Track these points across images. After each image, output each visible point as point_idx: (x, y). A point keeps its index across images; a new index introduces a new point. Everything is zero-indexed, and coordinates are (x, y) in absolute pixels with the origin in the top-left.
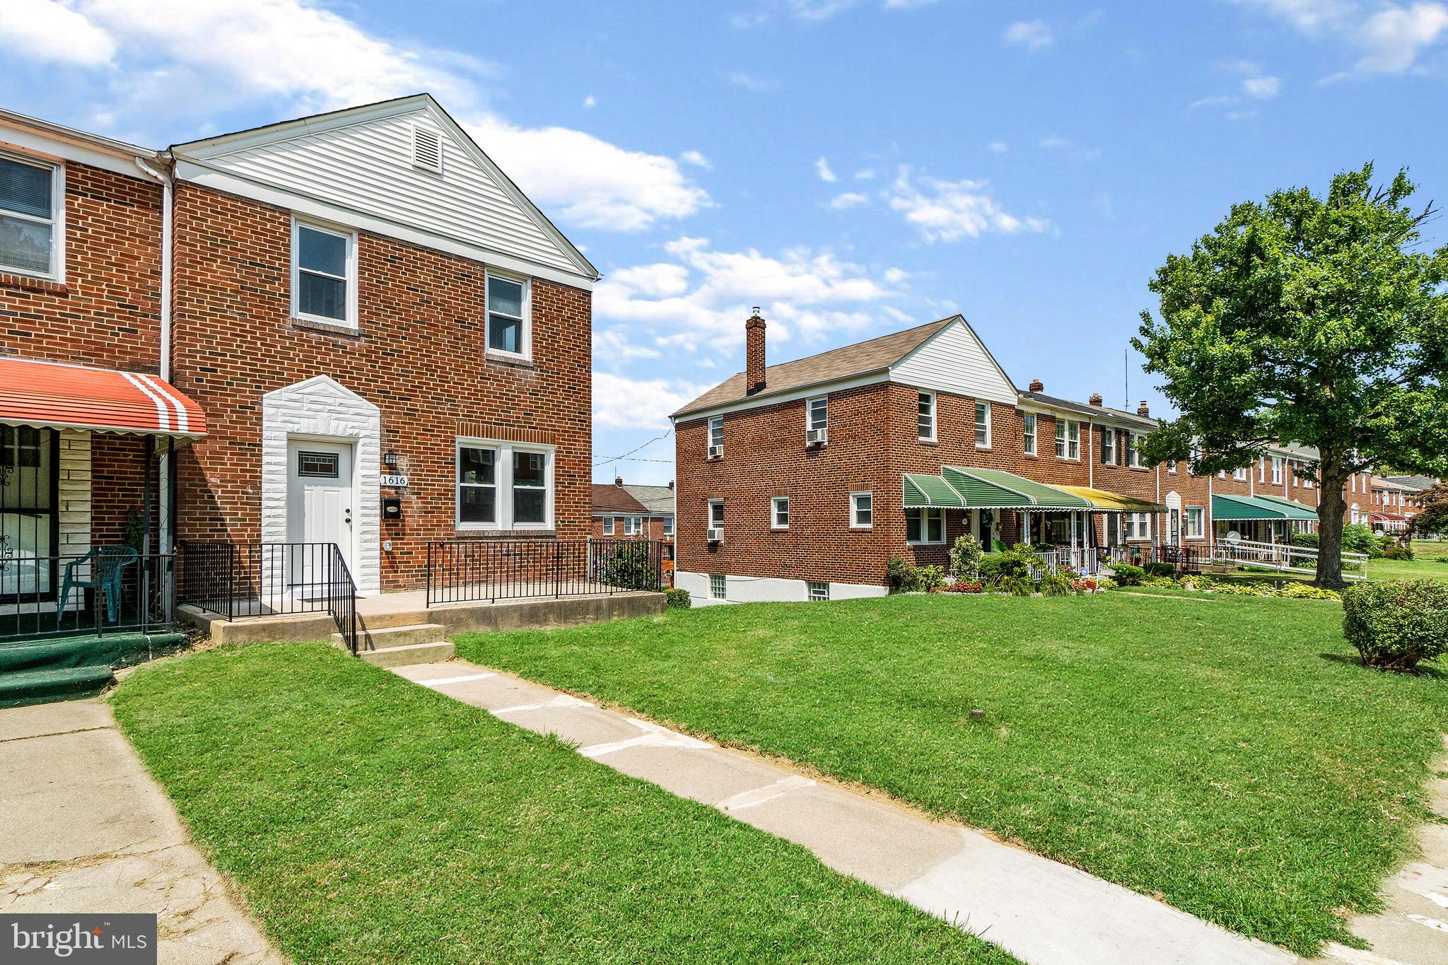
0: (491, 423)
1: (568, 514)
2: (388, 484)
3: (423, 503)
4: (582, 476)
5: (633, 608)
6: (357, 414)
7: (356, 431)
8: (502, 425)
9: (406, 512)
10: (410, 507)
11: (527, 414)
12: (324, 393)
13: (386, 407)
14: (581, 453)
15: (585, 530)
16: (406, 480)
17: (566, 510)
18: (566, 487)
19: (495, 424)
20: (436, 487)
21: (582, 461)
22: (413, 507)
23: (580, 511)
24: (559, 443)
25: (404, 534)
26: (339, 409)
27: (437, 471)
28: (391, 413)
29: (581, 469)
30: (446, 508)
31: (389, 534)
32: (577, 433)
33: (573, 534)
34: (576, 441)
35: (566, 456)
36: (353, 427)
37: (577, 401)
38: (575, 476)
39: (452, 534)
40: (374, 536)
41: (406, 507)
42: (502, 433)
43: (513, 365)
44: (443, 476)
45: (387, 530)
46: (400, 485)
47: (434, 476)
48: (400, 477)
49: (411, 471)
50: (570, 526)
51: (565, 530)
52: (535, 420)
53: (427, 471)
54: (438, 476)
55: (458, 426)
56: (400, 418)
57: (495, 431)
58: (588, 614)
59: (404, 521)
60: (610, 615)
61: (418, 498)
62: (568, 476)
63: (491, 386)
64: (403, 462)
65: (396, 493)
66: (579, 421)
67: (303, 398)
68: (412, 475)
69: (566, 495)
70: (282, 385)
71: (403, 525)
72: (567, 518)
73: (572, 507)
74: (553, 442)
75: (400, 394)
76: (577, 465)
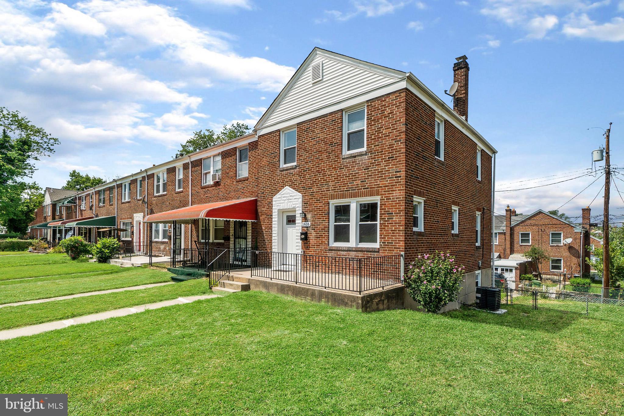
0: (344, 191)
1: (388, 238)
2: (304, 226)
3: (316, 233)
4: (397, 213)
5: (335, 300)
6: (295, 199)
7: (295, 205)
8: (349, 190)
9: (310, 237)
10: (311, 236)
11: (363, 181)
12: (286, 193)
13: (304, 193)
14: (397, 198)
15: (400, 248)
16: (310, 224)
17: (386, 236)
18: (386, 221)
19: (346, 191)
20: (321, 226)
21: (397, 203)
22: (312, 235)
23: (396, 236)
24: (381, 195)
25: (309, 247)
26: (290, 198)
27: (321, 219)
28: (306, 195)
29: (397, 208)
30: (325, 236)
31: (305, 247)
32: (394, 185)
33: (391, 250)
34: (393, 191)
35: (386, 202)
36: (294, 204)
37: (394, 165)
38: (392, 214)
39: (327, 248)
40: (300, 248)
41: (310, 235)
42: (349, 195)
43: (355, 157)
44: (323, 221)
45: (304, 245)
46: (308, 226)
47: (320, 221)
48: (307, 223)
49: (312, 220)
50: (388, 245)
51: (385, 248)
52: (367, 183)
53: (318, 219)
54: (322, 221)
55: (330, 195)
56: (308, 197)
57: (346, 195)
58: (307, 296)
59: (309, 241)
60: (320, 300)
61: (314, 231)
62: (388, 214)
63: (345, 171)
64: (309, 216)
65: (307, 229)
66: (395, 177)
67: (281, 196)
68: (312, 221)
69: (386, 226)
70: (277, 193)
71: (309, 243)
72: (386, 240)
73: (390, 233)
74: (378, 194)
75: (308, 187)
76: (394, 206)
